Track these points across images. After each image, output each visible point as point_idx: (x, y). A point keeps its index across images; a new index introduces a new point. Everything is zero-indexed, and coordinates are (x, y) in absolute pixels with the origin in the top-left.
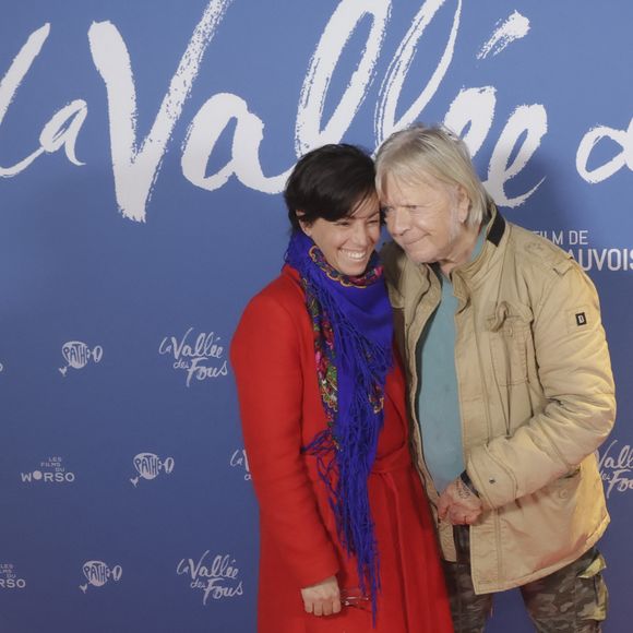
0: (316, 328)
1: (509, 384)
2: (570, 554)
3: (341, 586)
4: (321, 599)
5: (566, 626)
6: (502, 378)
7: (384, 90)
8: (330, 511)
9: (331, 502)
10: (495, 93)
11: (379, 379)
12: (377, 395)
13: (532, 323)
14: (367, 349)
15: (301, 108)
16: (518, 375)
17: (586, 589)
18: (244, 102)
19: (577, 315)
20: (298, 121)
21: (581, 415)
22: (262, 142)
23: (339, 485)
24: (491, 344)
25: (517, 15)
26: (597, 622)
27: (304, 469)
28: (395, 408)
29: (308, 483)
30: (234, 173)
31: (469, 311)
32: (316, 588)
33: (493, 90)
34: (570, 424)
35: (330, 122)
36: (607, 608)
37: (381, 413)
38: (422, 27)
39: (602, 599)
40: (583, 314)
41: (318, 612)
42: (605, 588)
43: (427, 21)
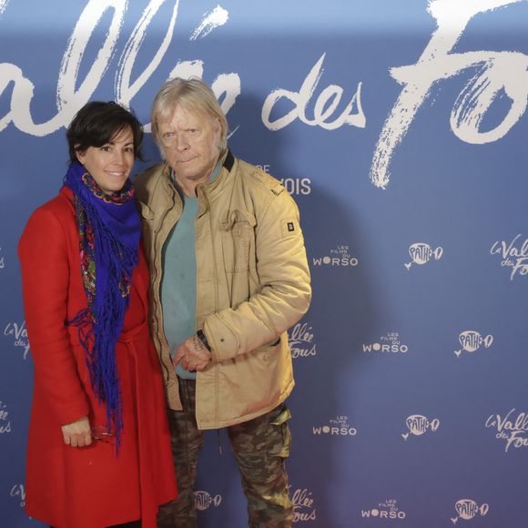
0: (81, 234)
1: (234, 271)
2: (268, 405)
3: (92, 424)
4: (76, 435)
5: (259, 460)
6: (229, 266)
7: (122, 62)
8: (87, 368)
9: (88, 363)
10: (203, 65)
11: (128, 272)
12: (125, 283)
13: (255, 227)
14: (120, 248)
15: (61, 75)
16: (242, 265)
17: (276, 433)
18: (20, 70)
19: (288, 224)
20: (59, 84)
21: (290, 295)
22: (32, 99)
23: (94, 349)
24: (223, 241)
25: (219, 9)
26: (282, 459)
27: (68, 336)
28: (138, 295)
29: (70, 346)
30: (12, 122)
31: (206, 217)
32: (72, 425)
33: (201, 62)
34: (282, 302)
35: (82, 85)
36: (290, 449)
37: (127, 298)
38: (150, 17)
39: (287, 442)
40: (292, 224)
41: (74, 444)
42: (289, 432)
43: (153, 12)
